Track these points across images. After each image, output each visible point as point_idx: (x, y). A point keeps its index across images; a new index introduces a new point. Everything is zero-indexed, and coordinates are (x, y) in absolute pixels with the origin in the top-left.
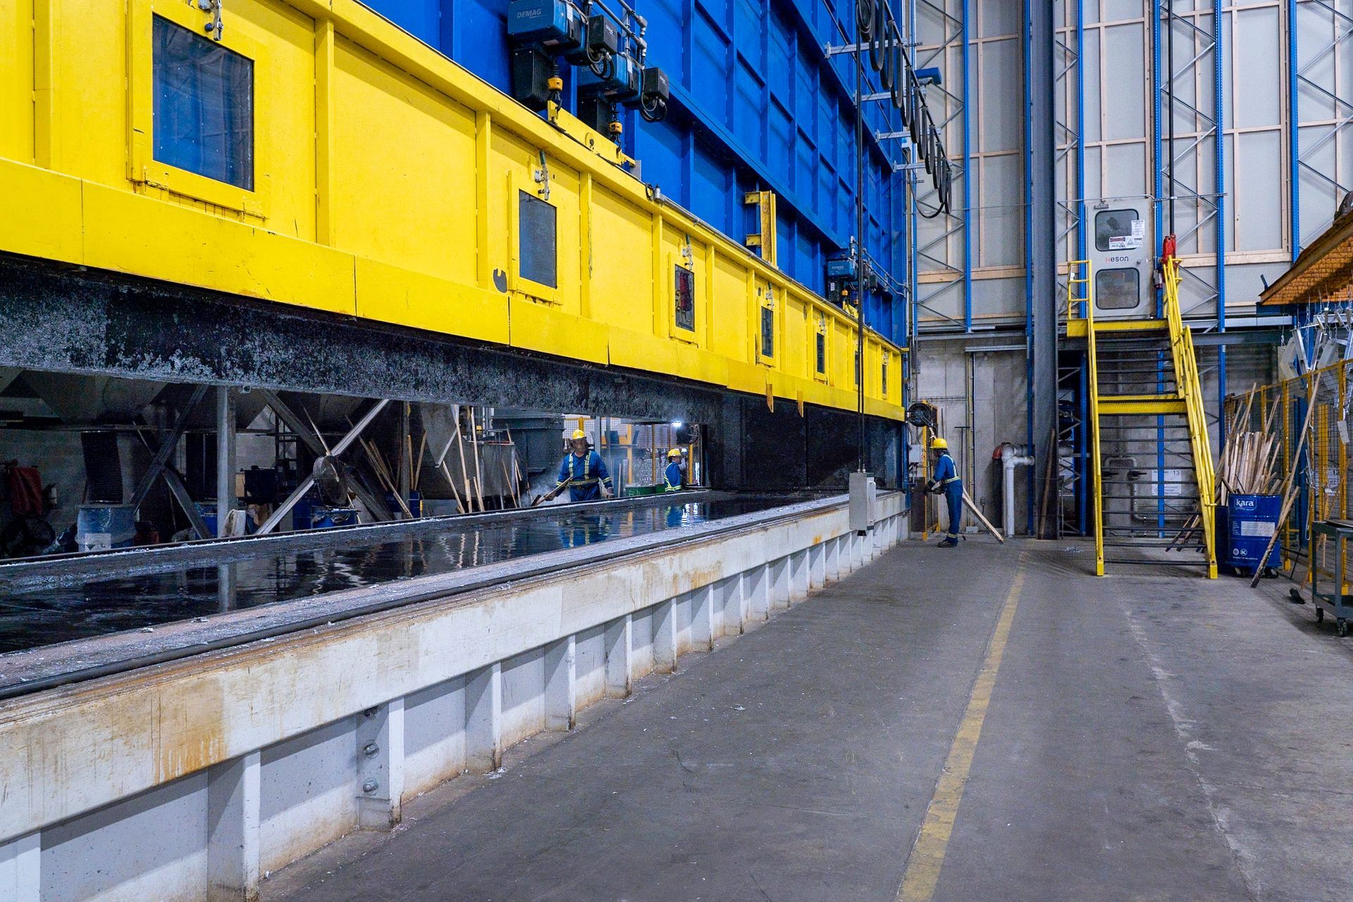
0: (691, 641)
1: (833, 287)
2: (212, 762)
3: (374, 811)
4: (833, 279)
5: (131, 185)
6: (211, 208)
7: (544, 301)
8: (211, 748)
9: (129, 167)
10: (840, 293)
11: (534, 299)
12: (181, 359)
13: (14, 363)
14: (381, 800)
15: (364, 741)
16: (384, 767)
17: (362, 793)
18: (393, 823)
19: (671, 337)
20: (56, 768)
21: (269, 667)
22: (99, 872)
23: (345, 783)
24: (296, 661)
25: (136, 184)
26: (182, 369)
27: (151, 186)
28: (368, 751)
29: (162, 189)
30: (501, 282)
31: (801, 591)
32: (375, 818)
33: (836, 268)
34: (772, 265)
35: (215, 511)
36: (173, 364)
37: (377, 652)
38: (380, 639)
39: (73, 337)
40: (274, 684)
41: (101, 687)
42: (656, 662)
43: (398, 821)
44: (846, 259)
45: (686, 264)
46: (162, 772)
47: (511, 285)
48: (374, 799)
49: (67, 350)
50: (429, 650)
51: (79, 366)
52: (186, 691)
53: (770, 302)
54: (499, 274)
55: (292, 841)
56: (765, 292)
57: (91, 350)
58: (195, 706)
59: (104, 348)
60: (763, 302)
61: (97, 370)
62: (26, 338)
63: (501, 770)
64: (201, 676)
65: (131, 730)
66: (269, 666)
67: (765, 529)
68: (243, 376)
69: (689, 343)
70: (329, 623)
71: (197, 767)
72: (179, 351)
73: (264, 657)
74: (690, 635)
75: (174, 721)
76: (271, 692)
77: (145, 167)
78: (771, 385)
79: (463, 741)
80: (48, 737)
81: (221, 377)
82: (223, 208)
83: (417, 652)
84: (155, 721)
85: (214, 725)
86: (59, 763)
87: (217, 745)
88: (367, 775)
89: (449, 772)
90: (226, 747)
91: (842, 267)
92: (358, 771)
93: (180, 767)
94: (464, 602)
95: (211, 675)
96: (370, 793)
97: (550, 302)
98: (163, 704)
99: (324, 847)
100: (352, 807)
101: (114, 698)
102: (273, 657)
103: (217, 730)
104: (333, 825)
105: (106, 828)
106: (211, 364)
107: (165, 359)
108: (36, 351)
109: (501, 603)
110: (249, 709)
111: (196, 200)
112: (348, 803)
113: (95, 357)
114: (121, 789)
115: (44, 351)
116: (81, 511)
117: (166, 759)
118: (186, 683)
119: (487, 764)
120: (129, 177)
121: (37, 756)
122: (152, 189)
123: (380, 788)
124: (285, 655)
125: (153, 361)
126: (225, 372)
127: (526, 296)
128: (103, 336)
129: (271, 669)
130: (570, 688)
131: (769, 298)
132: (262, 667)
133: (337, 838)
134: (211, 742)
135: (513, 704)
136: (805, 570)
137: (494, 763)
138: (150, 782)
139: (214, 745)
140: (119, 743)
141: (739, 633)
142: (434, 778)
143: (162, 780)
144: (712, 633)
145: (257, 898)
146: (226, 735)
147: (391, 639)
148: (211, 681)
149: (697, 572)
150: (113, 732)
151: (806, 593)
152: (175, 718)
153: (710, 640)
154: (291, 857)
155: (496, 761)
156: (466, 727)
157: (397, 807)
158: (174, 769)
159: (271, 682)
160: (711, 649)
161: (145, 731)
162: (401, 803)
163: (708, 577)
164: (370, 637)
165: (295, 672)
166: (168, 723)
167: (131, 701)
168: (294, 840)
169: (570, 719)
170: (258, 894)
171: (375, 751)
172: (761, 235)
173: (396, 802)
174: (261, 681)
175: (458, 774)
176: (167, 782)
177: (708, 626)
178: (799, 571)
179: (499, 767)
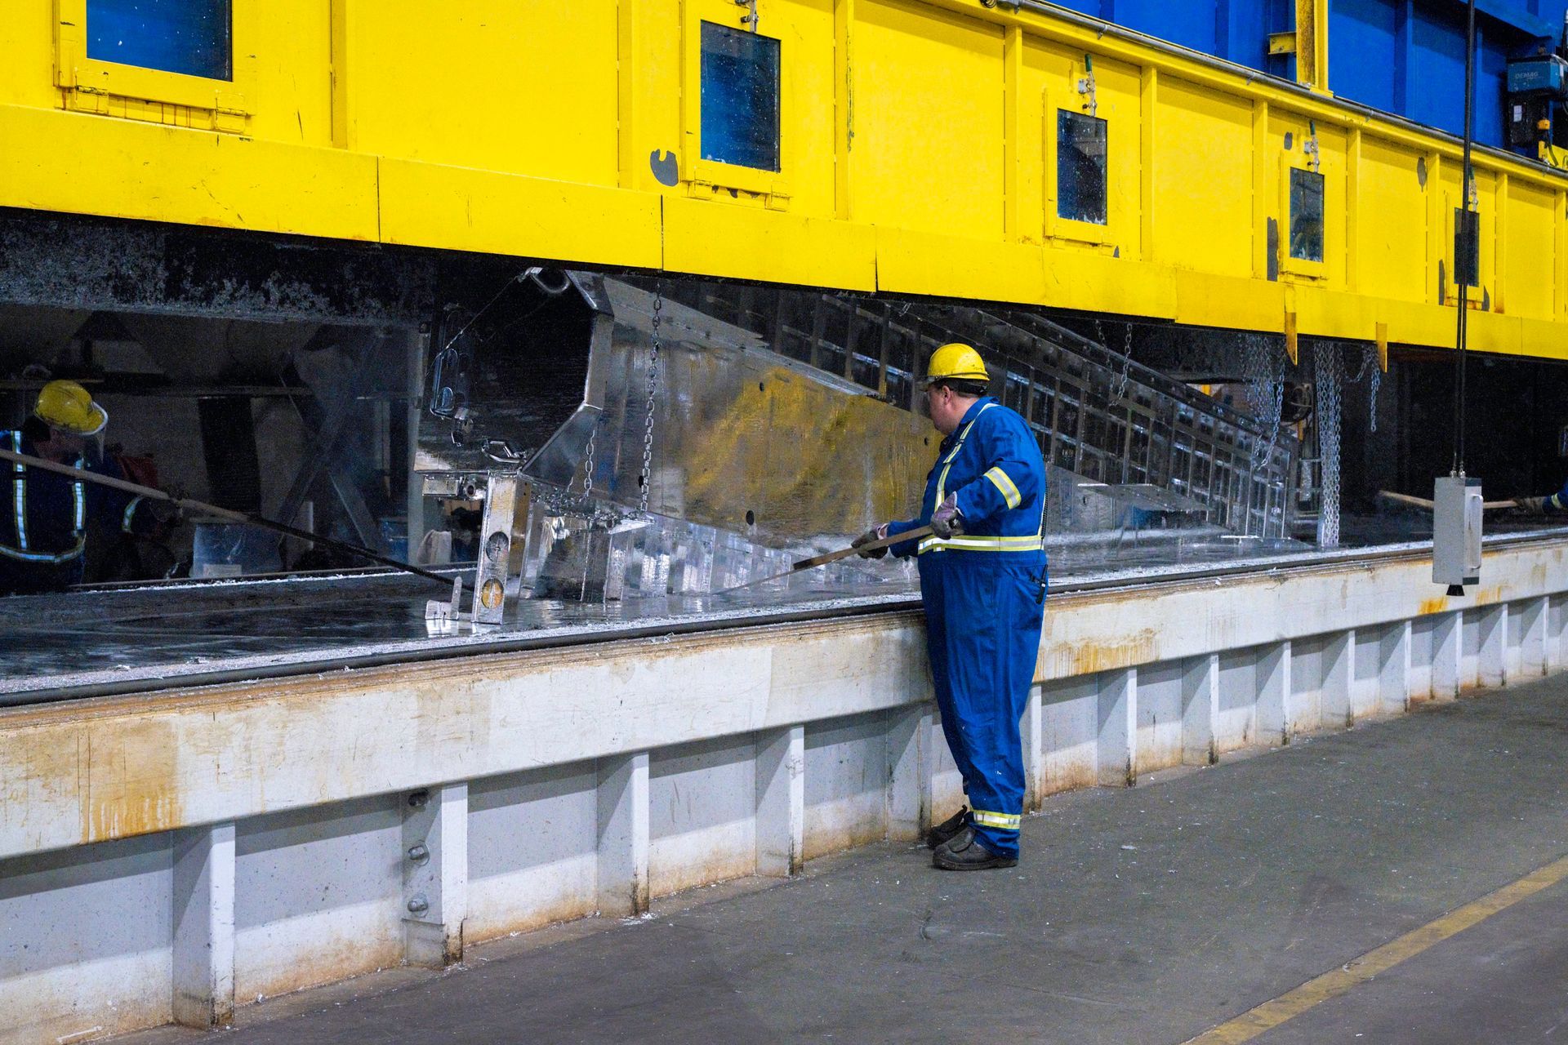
0: (1096, 766)
1: (1518, 113)
2: (161, 826)
3: (425, 940)
4: (1518, 98)
5: (60, 94)
6: (171, 110)
7: (754, 194)
8: (159, 810)
9: (56, 71)
10: (1535, 125)
11: (734, 192)
12: (281, 285)
13: (33, 300)
14: (432, 925)
15: (412, 841)
16: (435, 879)
17: (408, 914)
18: (448, 959)
19: (1049, 238)
21: (244, 716)
22: (26, 947)
23: (384, 897)
24: (286, 713)
25: (66, 90)
26: (282, 302)
27: (84, 92)
28: (416, 857)
29: (99, 94)
30: (666, 169)
31: (1392, 700)
32: (425, 952)
33: (1523, 77)
34: (1314, 90)
35: (405, 532)
36: (267, 294)
37: (416, 714)
38: (422, 695)
39: (115, 257)
40: (251, 738)
41: (13, 716)
43: (459, 957)
44: (1548, 58)
45: (1085, 107)
46: (92, 829)
47: (684, 173)
48: (425, 924)
49: (108, 278)
50: (508, 719)
51: (125, 302)
52: (125, 731)
53: (1312, 158)
54: (662, 157)
55: (299, 962)
56: (1302, 140)
57: (143, 277)
58: (137, 752)
59: (161, 273)
60: (1297, 159)
61: (152, 307)
62: (49, 262)
63: (647, 916)
64: (145, 716)
65: (52, 770)
66: (244, 714)
67: (1281, 579)
68: (379, 311)
69: (1094, 245)
70: (347, 668)
71: (140, 830)
72: (277, 275)
73: (237, 702)
74: (1094, 757)
75: (108, 767)
76: (247, 748)
77: (76, 69)
78: (1294, 315)
79: (594, 870)
81: (343, 313)
82: (187, 108)
83: (487, 721)
84: (82, 766)
85: (164, 781)
87: (168, 806)
88: (416, 890)
89: (566, 910)
90: (181, 811)
91: (1532, 75)
92: (404, 884)
93: (116, 827)
94: (578, 656)
95: (160, 717)
96: (417, 913)
97: (766, 195)
98: (94, 745)
99: (349, 979)
100: (395, 933)
101: (30, 730)
102: (251, 703)
103: (167, 787)
104: (365, 951)
105: (35, 896)
106: (327, 292)
107: (255, 287)
108: (65, 281)
109: (646, 662)
110: (214, 766)
111: (148, 102)
112: (389, 925)
113: (149, 287)
114: (38, 841)
115: (75, 281)
116: (198, 528)
117: (97, 812)
118: (125, 723)
119: (623, 904)
120: (56, 83)
122: (86, 95)
123: (430, 909)
124: (269, 702)
125: (236, 290)
126: (351, 303)
127: (715, 188)
128: (161, 254)
129: (245, 719)
130: (792, 809)
131: (1311, 149)
132: (234, 715)
133: (371, 971)
134: (160, 802)
135: (691, 826)
136: (1402, 662)
137: (635, 903)
138: (75, 838)
139: (163, 806)
140: (36, 784)
141: (1207, 761)
142: (539, 914)
143: (92, 838)
144: (1133, 756)
145: (230, 1013)
146: (181, 796)
147: (440, 697)
148: (159, 724)
149: (1092, 644)
150: (28, 770)
151: (1403, 704)
152: (110, 764)
153: (1129, 767)
154: (298, 983)
155: (640, 900)
156: (597, 848)
157: (456, 937)
158: (108, 829)
159: (247, 736)
160: (1130, 782)
161: (69, 775)
162: (461, 932)
163: (1121, 654)
164: (406, 692)
165: (284, 727)
166: (101, 768)
167: (51, 736)
168: (301, 961)
169: (792, 858)
170: (231, 1011)
171: (425, 856)
172: (1294, 35)
173: (453, 929)
174: (232, 733)
175: (583, 916)
176: (100, 842)
177: (1125, 744)
178: (1389, 664)
179: (644, 910)
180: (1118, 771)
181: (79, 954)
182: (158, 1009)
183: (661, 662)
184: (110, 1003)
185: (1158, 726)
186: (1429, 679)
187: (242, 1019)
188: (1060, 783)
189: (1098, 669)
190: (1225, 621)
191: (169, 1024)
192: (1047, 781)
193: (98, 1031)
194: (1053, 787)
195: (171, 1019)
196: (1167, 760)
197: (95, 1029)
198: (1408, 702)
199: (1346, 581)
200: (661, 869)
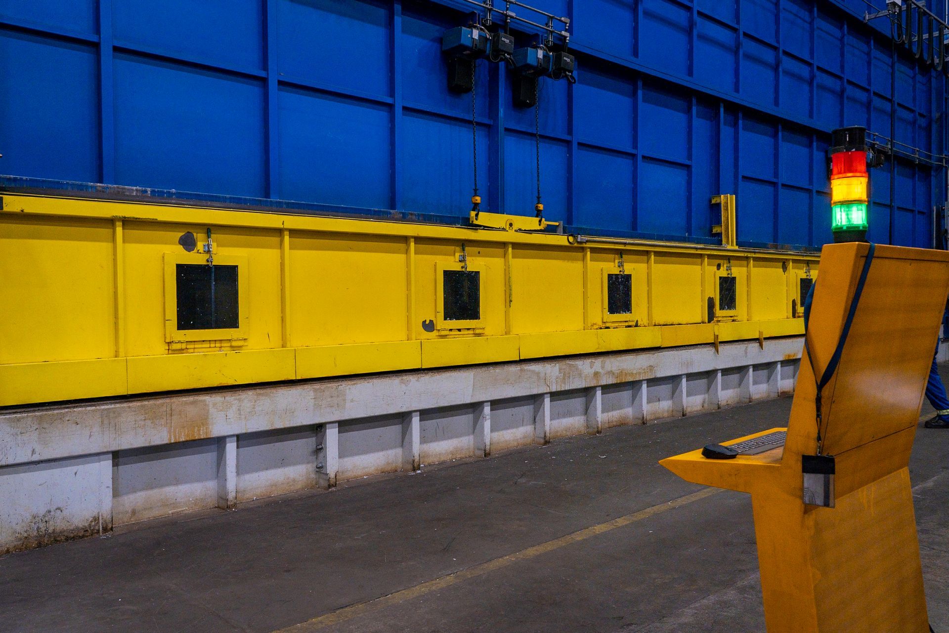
0: (631, 417)
2: (202, 437)
3: (322, 479)
8: (201, 431)
14: (325, 474)
15: (318, 443)
16: (325, 457)
17: (317, 469)
18: (330, 486)
20: (116, 428)
21: (238, 398)
22: (155, 479)
23: (308, 463)
24: (255, 396)
28: (319, 450)
32: (323, 483)
37: (313, 397)
38: (315, 390)
40: (240, 406)
42: (588, 427)
43: (335, 485)
46: (173, 438)
48: (322, 473)
50: (354, 399)
52: (186, 403)
53: (729, 272)
55: (272, 486)
58: (192, 411)
63: (418, 471)
64: (195, 398)
65: (155, 417)
66: (238, 396)
71: (193, 439)
74: (631, 413)
76: (239, 410)
79: (400, 454)
80: (112, 415)
83: (344, 400)
84: (168, 415)
85: (204, 420)
86: (117, 426)
87: (205, 430)
88: (319, 461)
89: (389, 468)
90: (211, 432)
92: (315, 458)
93: (183, 437)
95: (201, 398)
96: (320, 469)
98: (173, 408)
100: (313, 476)
101: (146, 402)
102: (240, 393)
103: (205, 423)
104: (300, 482)
109: (415, 379)
110: (225, 416)
112: (311, 473)
114: (151, 442)
117: (175, 432)
118: (187, 401)
119: (410, 467)
121: (106, 422)
123: (324, 468)
124: (248, 393)
130: (485, 433)
131: (729, 269)
132: (233, 398)
133: (303, 489)
134: (202, 429)
135: (443, 439)
136: (777, 377)
137: (414, 467)
138: (166, 441)
139: (203, 430)
140: (149, 422)
141: (681, 415)
142: (377, 470)
143: (172, 441)
144: (645, 413)
145: (235, 505)
146: (210, 427)
147: (324, 391)
148: (201, 401)
149: (624, 372)
150: (145, 417)
151: (777, 394)
152: (180, 415)
153: (643, 418)
154: (271, 494)
155: (415, 466)
156: (402, 446)
157: (333, 478)
158: (179, 437)
159: (239, 405)
160: (644, 423)
161: (163, 418)
162: (336, 476)
163: (638, 375)
164: (308, 390)
165: (255, 402)
166: (176, 417)
167: (155, 405)
168: (273, 485)
169: (485, 451)
170: (235, 504)
171: (322, 449)
172: (721, 226)
173: (332, 475)
174: (232, 404)
175: (396, 471)
176: (176, 443)
177: (642, 409)
178: (772, 378)
179: (417, 469)
180: (639, 419)
181: (177, 482)
182: (212, 502)
183: (422, 378)
184: (191, 499)
185: (660, 402)
186: (792, 384)
187: (240, 506)
188: (615, 424)
189: (627, 381)
190: (688, 363)
191: (216, 507)
192: (609, 422)
193: (186, 509)
194: (611, 424)
195: (217, 505)
196: (666, 415)
197: (185, 509)
198: (779, 393)
199: (747, 347)
200: (431, 454)
